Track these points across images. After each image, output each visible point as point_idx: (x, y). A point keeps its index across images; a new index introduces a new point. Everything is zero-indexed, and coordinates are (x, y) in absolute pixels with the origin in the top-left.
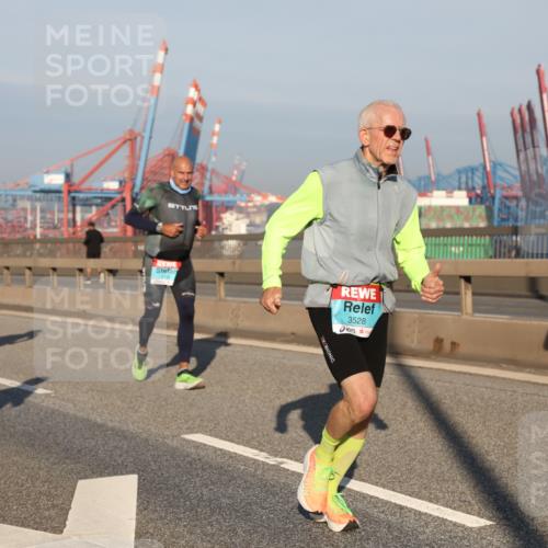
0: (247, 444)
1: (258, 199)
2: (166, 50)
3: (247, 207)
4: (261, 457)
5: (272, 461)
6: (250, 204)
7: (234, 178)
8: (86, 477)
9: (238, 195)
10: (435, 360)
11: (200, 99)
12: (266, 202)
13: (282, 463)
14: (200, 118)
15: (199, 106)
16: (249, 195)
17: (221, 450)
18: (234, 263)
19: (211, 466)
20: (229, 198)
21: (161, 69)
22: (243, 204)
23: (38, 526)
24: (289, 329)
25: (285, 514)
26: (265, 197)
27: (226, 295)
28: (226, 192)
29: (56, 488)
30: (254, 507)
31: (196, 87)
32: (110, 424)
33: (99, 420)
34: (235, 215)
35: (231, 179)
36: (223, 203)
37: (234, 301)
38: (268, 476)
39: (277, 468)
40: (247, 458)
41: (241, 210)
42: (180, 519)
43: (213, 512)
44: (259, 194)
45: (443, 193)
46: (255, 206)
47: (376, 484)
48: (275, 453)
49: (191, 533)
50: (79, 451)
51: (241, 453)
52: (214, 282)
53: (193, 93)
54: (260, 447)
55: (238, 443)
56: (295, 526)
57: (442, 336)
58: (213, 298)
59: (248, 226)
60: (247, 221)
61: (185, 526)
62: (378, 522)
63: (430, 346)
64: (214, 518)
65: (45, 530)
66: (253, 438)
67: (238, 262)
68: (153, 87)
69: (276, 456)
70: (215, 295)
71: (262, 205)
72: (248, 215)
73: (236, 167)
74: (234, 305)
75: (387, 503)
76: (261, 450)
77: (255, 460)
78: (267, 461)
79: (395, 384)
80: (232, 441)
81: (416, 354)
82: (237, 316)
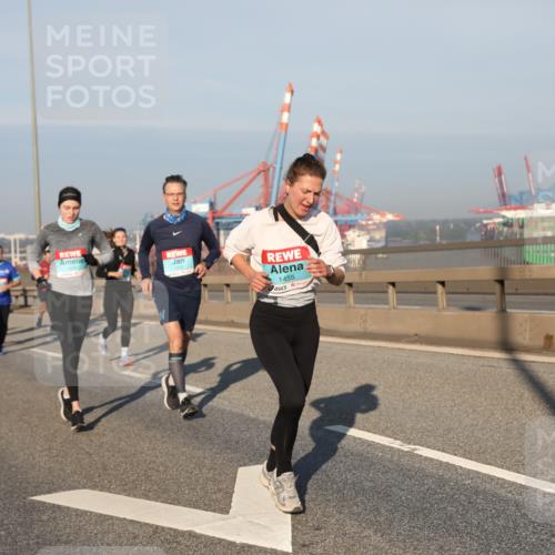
0: (383, 433)
1: (377, 218)
2: (292, 92)
3: (368, 225)
4: (397, 444)
5: (406, 448)
6: (370, 222)
7: (355, 200)
8: (245, 465)
9: (359, 215)
10: (546, 355)
11: (323, 133)
12: (385, 220)
13: (415, 449)
14: (324, 149)
15: (322, 138)
16: (369, 214)
17: (360, 439)
18: (361, 274)
19: (352, 453)
20: (352, 217)
21: (289, 108)
22: (364, 223)
23: (207, 508)
24: (413, 331)
25: (422, 495)
26: (383, 215)
27: (355, 303)
28: (348, 212)
29: (220, 474)
30: (394, 489)
31: (320, 122)
32: (262, 418)
33: (251, 415)
34: (357, 233)
35: (352, 201)
36: (346, 222)
37: (362, 308)
38: (404, 461)
39: (411, 454)
40: (384, 446)
41: (362, 228)
42: (329, 500)
43: (357, 493)
44: (378, 213)
45: (543, 205)
46: (375, 224)
47: (502, 467)
48: (408, 441)
49: (340, 513)
50: (237, 443)
51: (377, 441)
52: (343, 292)
53: (316, 128)
54: (394, 436)
55: (375, 433)
56: (432, 505)
57: (551, 333)
58: (343, 305)
59: (369, 241)
60: (367, 237)
61: (334, 507)
62: (507, 501)
63: (540, 342)
64: (358, 499)
65: (214, 511)
66: (387, 428)
67: (364, 273)
68: (281, 124)
69: (409, 443)
70: (345, 302)
71: (380, 223)
72: (368, 232)
73: (357, 190)
74: (362, 312)
75: (514, 484)
76: (396, 439)
77: (392, 448)
78: (402, 448)
79: (512, 377)
80: (369, 431)
81: (529, 350)
82: (365, 321)
